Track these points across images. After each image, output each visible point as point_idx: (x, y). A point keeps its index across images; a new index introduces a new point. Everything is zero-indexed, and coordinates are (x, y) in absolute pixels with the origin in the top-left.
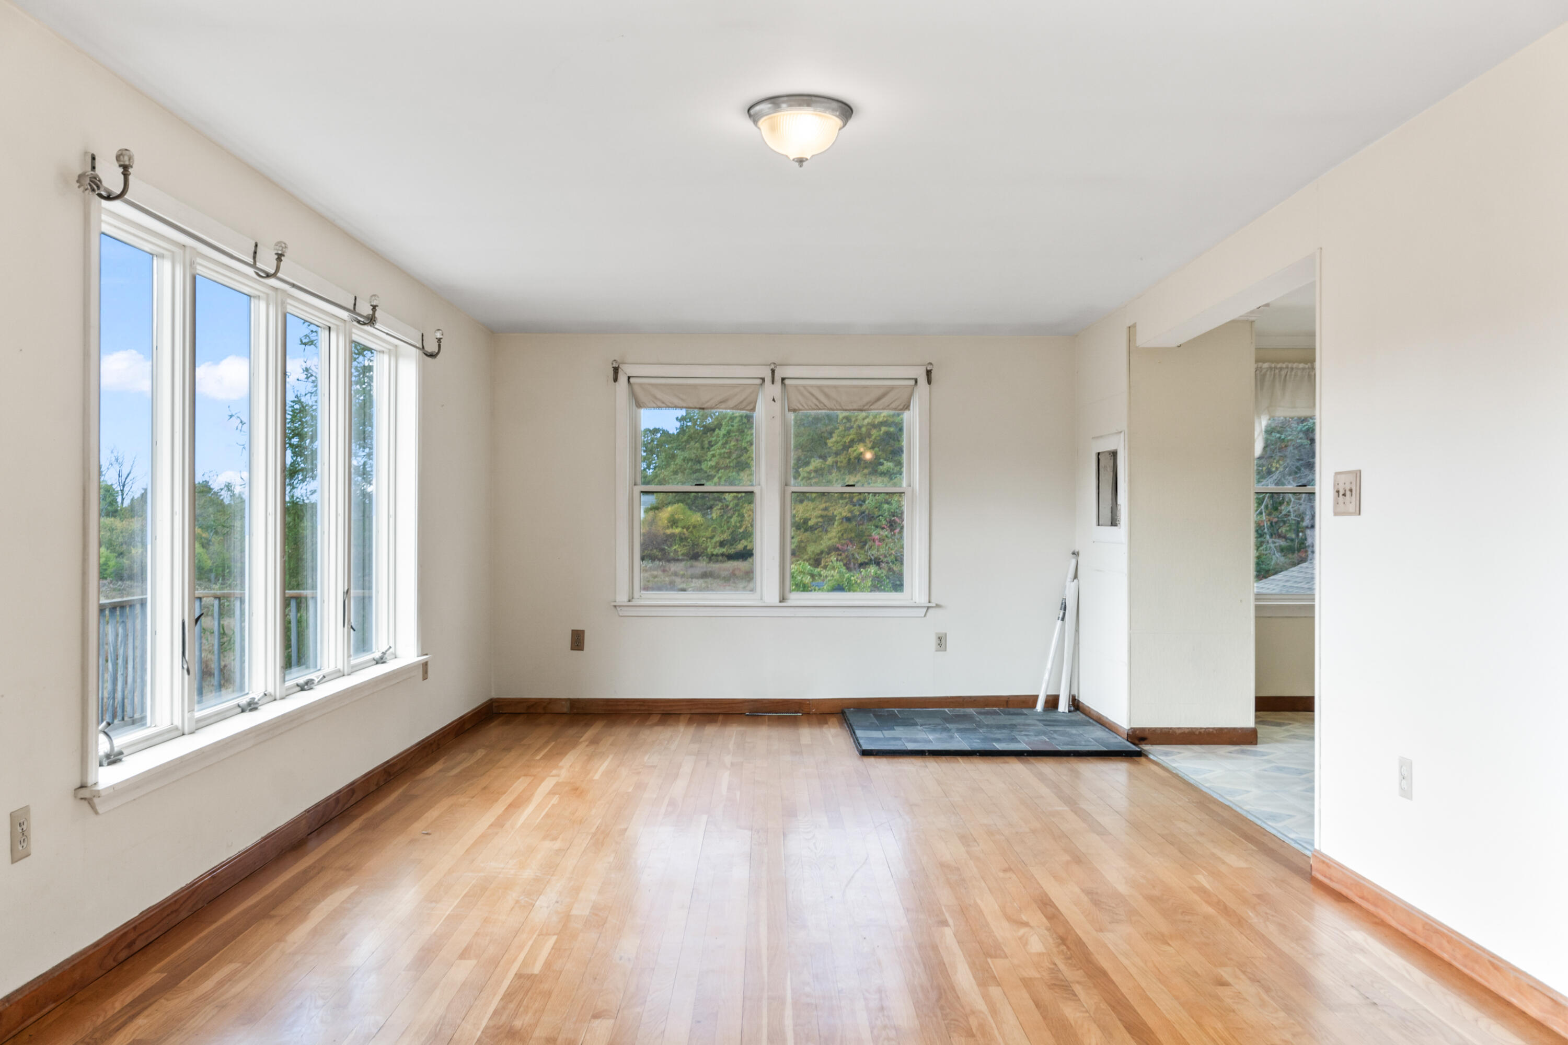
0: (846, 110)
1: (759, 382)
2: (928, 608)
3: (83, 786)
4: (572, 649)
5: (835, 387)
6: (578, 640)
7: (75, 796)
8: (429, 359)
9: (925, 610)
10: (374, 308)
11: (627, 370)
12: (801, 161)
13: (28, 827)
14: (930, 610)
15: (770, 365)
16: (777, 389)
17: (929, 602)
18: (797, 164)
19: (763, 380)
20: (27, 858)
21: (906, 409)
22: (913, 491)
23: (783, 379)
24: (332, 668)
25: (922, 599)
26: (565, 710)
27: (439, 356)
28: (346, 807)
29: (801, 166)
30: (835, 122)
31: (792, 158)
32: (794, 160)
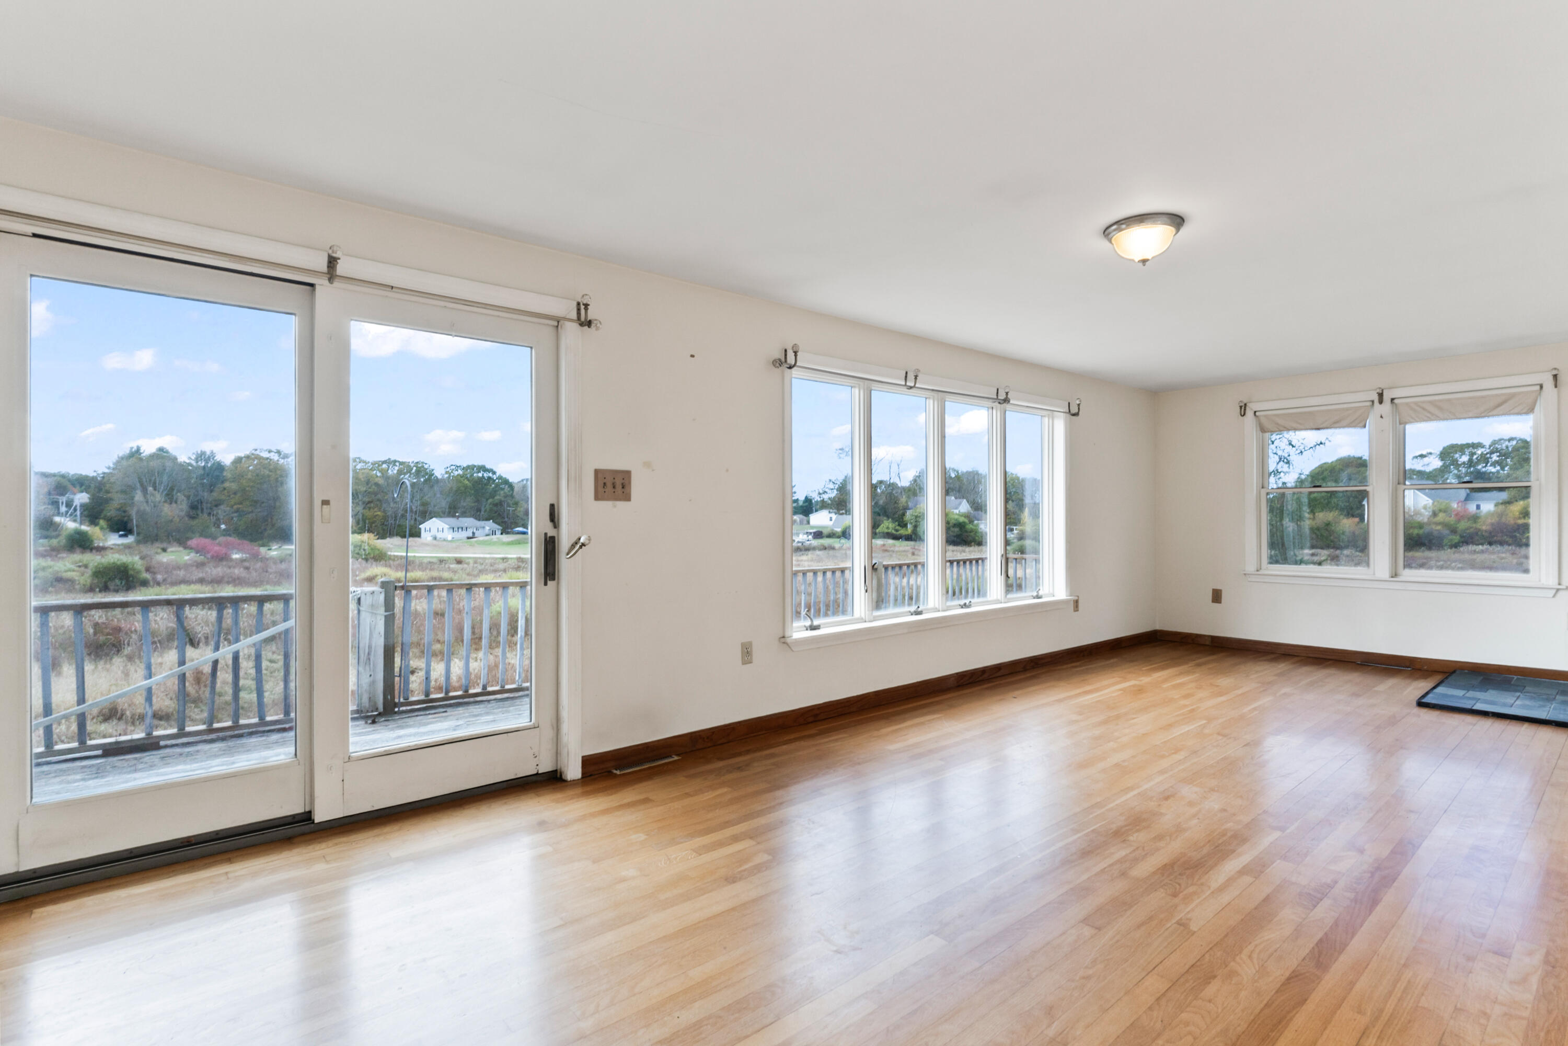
0: (1177, 220)
1: (1369, 404)
2: (1558, 590)
3: (784, 637)
4: (1213, 602)
5: (1449, 400)
6: (1217, 596)
7: (779, 641)
8: (1074, 417)
9: (1554, 591)
10: (1007, 393)
11: (1253, 407)
12: (1144, 261)
13: (751, 649)
14: (1560, 593)
15: (1376, 390)
16: (1386, 407)
17: (1559, 584)
18: (1141, 264)
19: (1373, 402)
20: (750, 665)
21: (1531, 411)
22: (1540, 485)
23: (1392, 400)
24: (995, 598)
25: (1552, 582)
26: (1208, 643)
27: (1080, 413)
28: (991, 677)
29: (1144, 265)
30: (1171, 230)
31: (1137, 261)
32: (1139, 262)
